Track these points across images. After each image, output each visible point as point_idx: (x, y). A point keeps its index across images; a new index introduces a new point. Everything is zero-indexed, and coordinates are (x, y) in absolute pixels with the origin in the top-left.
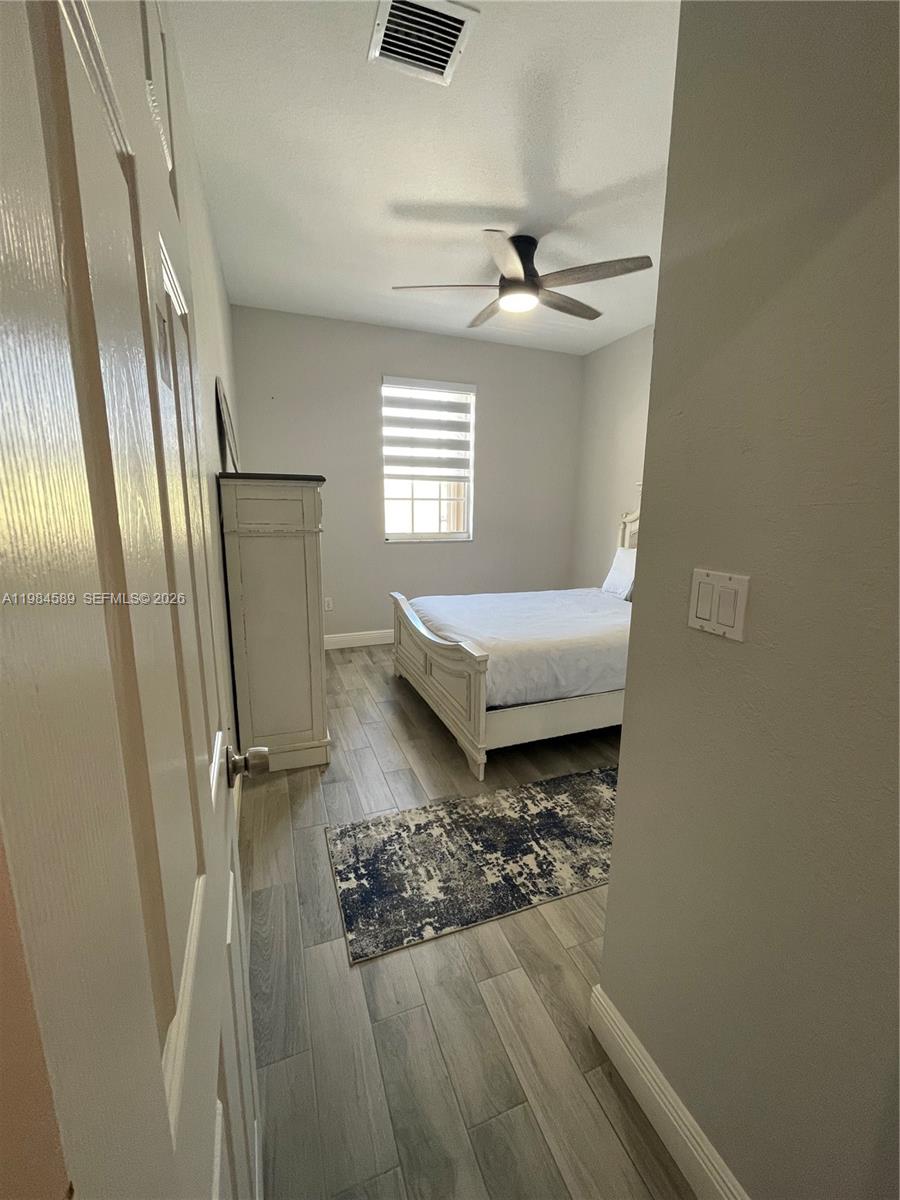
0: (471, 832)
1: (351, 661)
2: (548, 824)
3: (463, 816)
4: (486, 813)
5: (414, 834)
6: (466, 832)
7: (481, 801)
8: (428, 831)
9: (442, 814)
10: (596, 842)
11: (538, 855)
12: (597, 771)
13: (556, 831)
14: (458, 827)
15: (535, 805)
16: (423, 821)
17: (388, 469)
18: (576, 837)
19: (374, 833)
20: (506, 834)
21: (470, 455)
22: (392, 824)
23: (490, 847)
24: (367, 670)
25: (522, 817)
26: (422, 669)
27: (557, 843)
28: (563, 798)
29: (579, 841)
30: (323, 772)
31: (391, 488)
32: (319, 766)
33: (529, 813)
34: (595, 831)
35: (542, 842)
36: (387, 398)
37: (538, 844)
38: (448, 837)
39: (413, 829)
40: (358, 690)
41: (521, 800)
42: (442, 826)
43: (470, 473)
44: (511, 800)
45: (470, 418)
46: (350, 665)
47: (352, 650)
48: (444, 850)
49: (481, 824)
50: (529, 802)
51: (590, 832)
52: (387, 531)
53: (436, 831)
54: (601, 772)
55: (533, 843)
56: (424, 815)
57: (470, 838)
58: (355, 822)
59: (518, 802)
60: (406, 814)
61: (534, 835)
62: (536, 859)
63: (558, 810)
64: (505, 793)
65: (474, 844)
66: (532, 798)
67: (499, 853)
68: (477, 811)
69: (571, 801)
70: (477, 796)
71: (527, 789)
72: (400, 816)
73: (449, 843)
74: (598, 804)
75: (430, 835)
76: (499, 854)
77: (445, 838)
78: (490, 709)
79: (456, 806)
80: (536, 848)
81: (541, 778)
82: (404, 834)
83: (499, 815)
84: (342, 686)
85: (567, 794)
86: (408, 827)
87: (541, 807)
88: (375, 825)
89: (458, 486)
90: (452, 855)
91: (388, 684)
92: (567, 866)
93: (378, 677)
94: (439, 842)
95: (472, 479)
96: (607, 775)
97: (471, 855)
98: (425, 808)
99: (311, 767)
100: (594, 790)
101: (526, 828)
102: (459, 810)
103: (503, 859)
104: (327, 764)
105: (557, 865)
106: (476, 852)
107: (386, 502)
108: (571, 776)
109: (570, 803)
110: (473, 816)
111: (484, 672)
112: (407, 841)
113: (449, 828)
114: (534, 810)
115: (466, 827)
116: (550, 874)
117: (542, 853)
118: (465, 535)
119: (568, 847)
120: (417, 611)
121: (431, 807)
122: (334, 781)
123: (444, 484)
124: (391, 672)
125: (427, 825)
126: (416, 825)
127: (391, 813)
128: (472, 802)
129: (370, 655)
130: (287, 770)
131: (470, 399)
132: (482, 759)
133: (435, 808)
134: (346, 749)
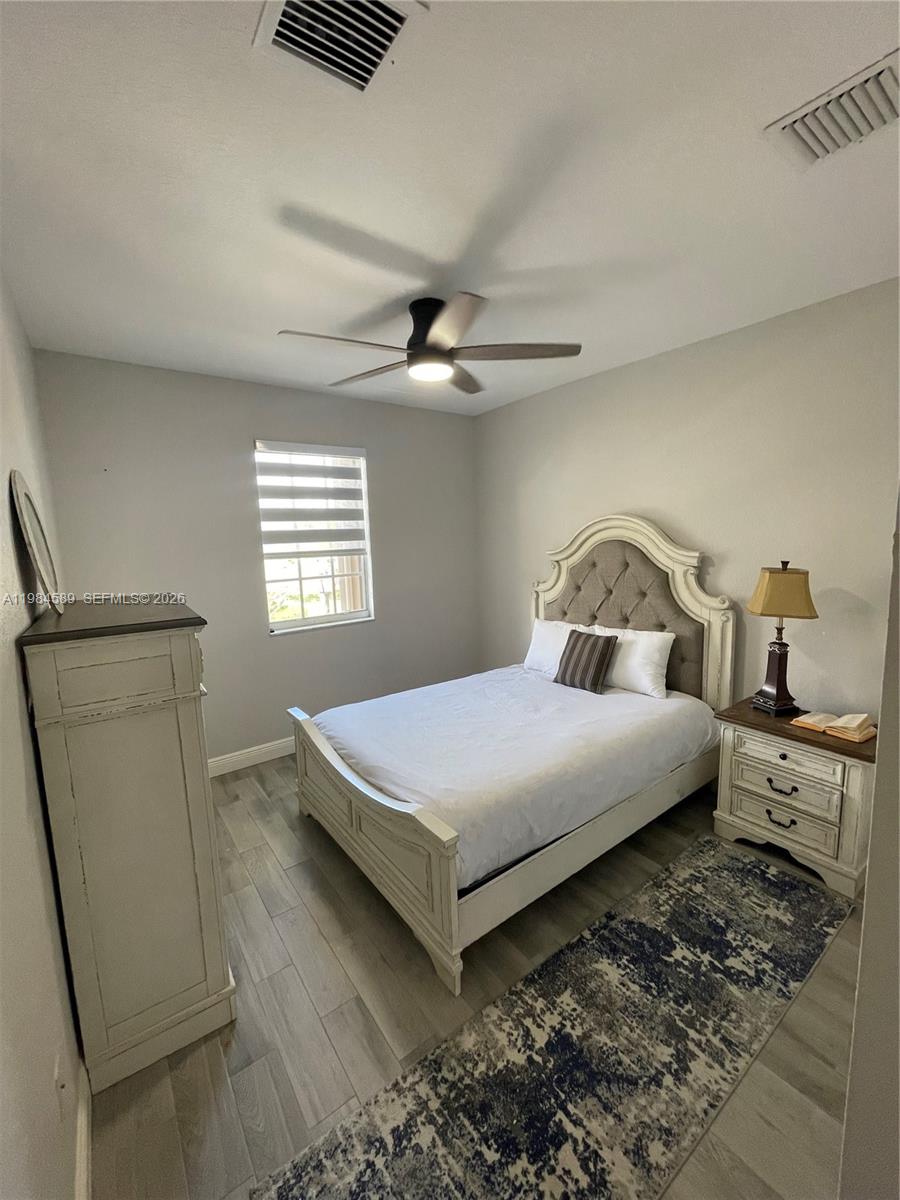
0: (471, 1118)
1: (237, 798)
2: (566, 1062)
3: (453, 1086)
4: (482, 1067)
5: (395, 1154)
6: (467, 1122)
7: (469, 1041)
8: (413, 1142)
9: (423, 1089)
10: (634, 1082)
11: (575, 1141)
12: (587, 934)
13: (580, 1076)
14: (453, 1114)
15: (539, 1026)
16: (399, 1118)
17: (267, 548)
18: (609, 1082)
19: (333, 1176)
20: (523, 1106)
21: (364, 525)
22: (355, 1141)
23: (509, 1149)
24: (263, 809)
25: (530, 1059)
26: (346, 820)
27: (591, 1102)
28: (567, 1000)
29: (614, 1087)
30: (227, 1045)
31: (272, 569)
32: (219, 1031)
33: (537, 1046)
34: (626, 1060)
35: (570, 1107)
36: (261, 464)
37: (568, 1114)
38: (445, 1144)
39: (389, 1141)
40: (255, 848)
41: (518, 1023)
42: (431, 1121)
43: (366, 544)
44: (506, 1026)
45: (362, 484)
46: (236, 803)
47: (236, 775)
48: (446, 1180)
49: (480, 1096)
50: (528, 1022)
51: (620, 1063)
52: (271, 621)
53: (425, 1136)
54: (593, 935)
55: (560, 1115)
56: (398, 1102)
57: (476, 1135)
58: (297, 1159)
59: (517, 1029)
60: (372, 1108)
61: (557, 1097)
62: (575, 1151)
63: (568, 1029)
64: (494, 1013)
65: (484, 1149)
66: (530, 1013)
67: (524, 1155)
68: (469, 1066)
69: (578, 1003)
70: (461, 1031)
71: (519, 994)
72: (365, 1118)
73: (450, 1159)
74: (612, 1003)
75: (418, 1149)
76: (523, 1162)
77: (441, 1151)
78: (462, 893)
79: (437, 1065)
80: (569, 1127)
81: (529, 964)
82: (380, 1162)
83: (500, 1065)
84: (232, 845)
85: (569, 991)
86: (381, 1141)
87: (547, 1029)
88: (331, 1155)
89: (352, 561)
90: (461, 1188)
91: (294, 831)
92: (619, 1153)
93: (278, 819)
94: (434, 1164)
95: (368, 550)
96: (602, 938)
97: (487, 1179)
98: (396, 1084)
99: (207, 1038)
100: (597, 972)
101: (542, 1084)
102: (445, 1073)
103: (532, 1169)
104: (232, 1022)
105: (605, 1153)
106: (492, 1168)
107: (268, 585)
108: (561, 951)
109: (579, 1009)
110: (467, 1081)
111: (454, 856)
112: (388, 1180)
113: (440, 1121)
114: (541, 1038)
115: (464, 1108)
116: (604, 1183)
117: (579, 1133)
118: (365, 614)
119: (607, 1108)
120: (329, 738)
121: (405, 1078)
122: (249, 1062)
123: (336, 558)
124: (294, 807)
125: (408, 1125)
126: (395, 1131)
127: (347, 1118)
128: (457, 1047)
129: (262, 780)
130: (168, 1056)
131: (361, 463)
132: (458, 966)
133: (410, 1080)
134: (257, 979)
